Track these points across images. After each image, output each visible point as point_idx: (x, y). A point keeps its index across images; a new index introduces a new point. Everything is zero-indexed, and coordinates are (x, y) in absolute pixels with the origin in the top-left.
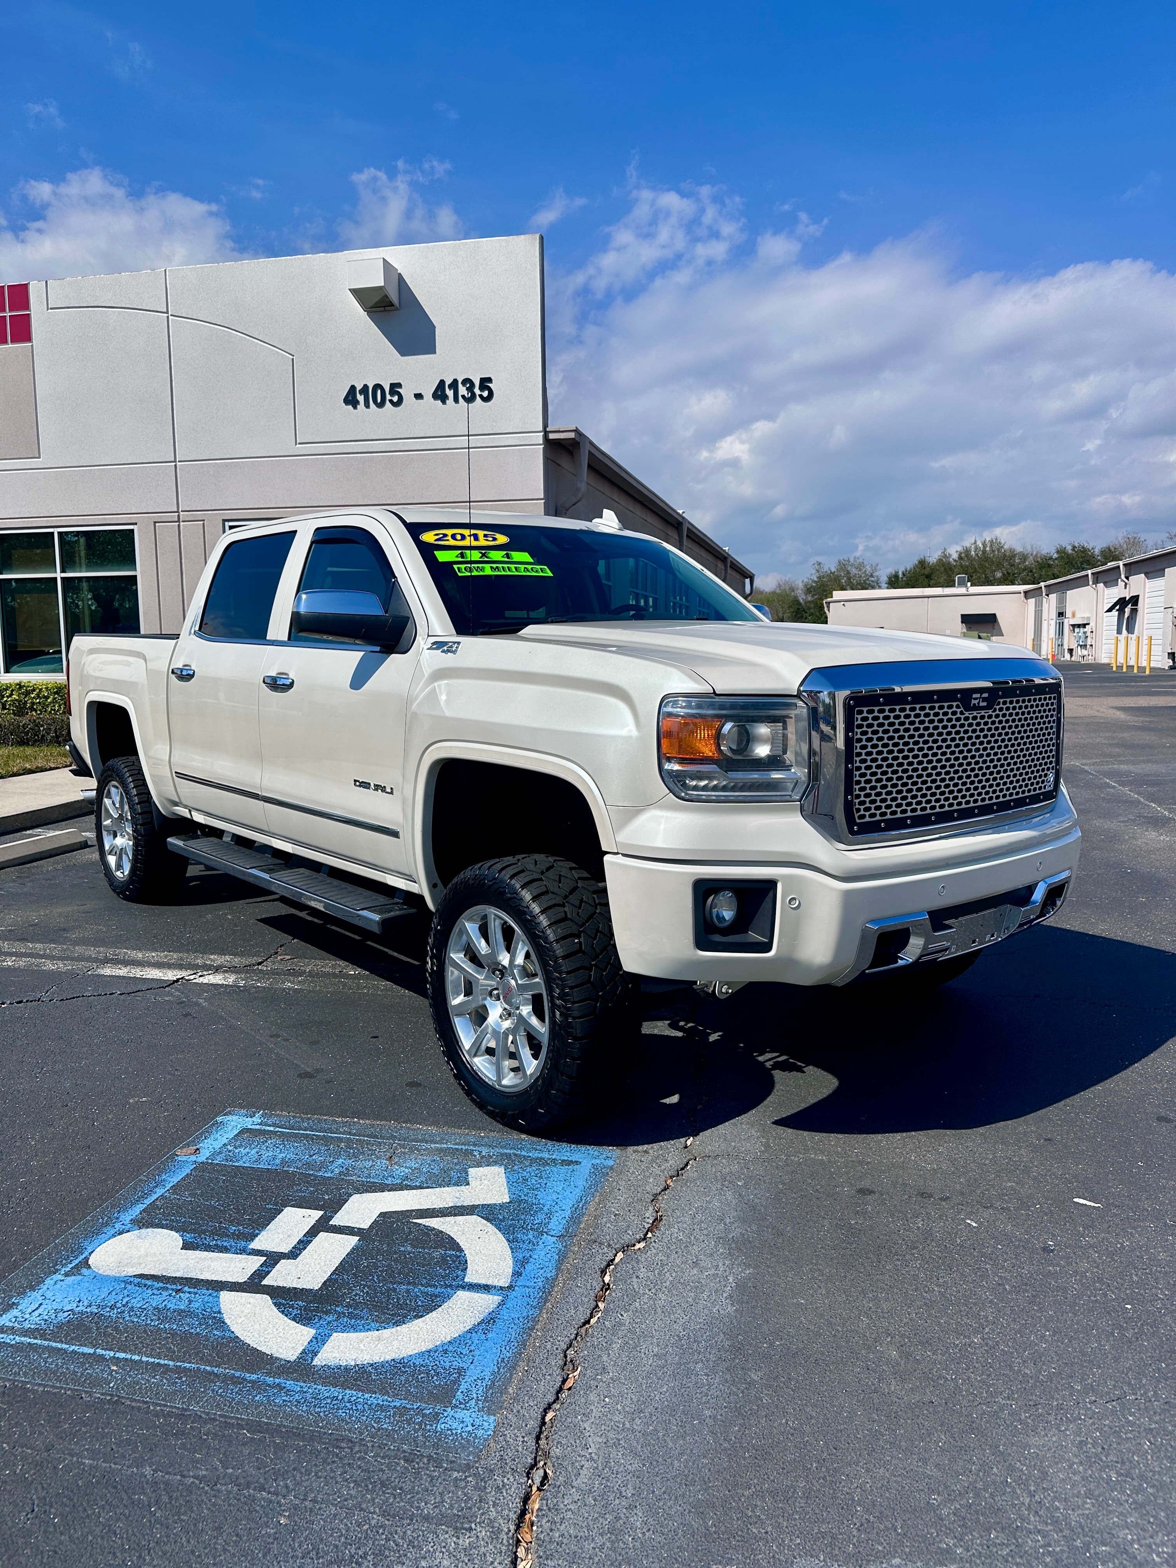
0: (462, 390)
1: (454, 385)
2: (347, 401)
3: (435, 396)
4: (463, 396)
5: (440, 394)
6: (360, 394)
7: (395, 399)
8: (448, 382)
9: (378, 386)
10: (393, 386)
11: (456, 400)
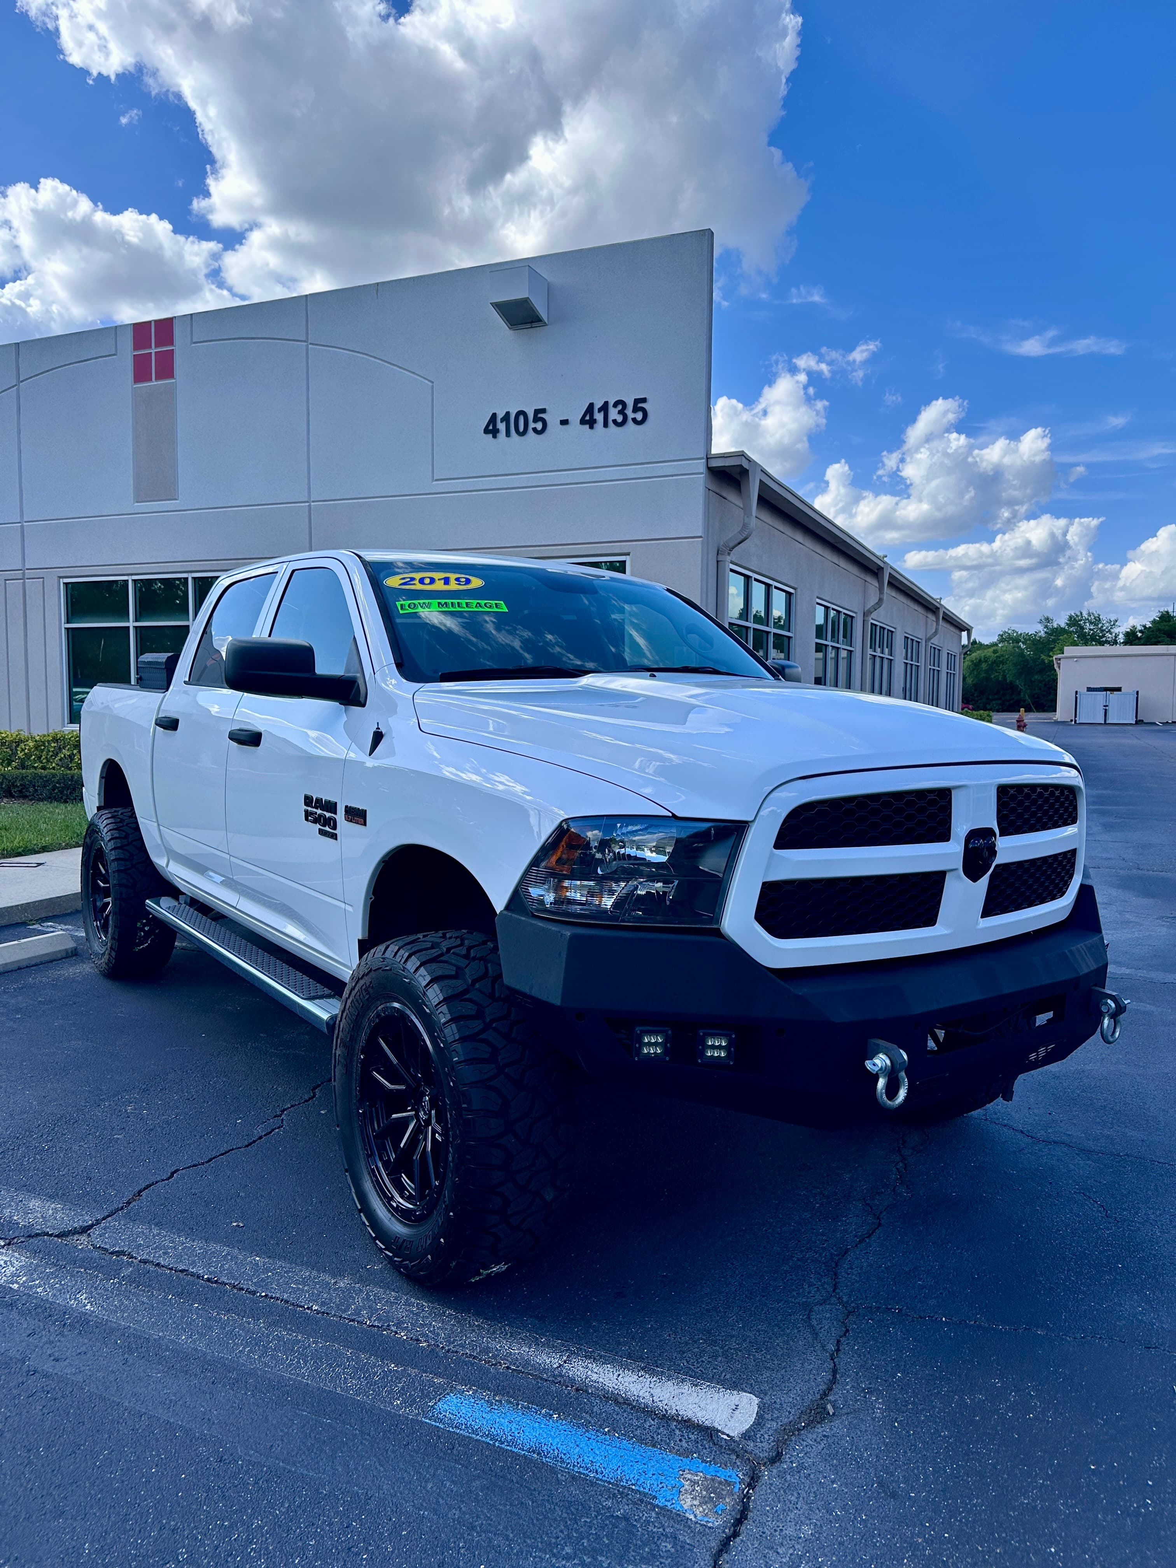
0: (614, 414)
1: (605, 408)
2: (486, 431)
3: (583, 422)
4: (615, 421)
5: (588, 420)
6: (502, 422)
7: (539, 426)
8: (598, 405)
9: (521, 413)
10: (537, 412)
11: (606, 425)
